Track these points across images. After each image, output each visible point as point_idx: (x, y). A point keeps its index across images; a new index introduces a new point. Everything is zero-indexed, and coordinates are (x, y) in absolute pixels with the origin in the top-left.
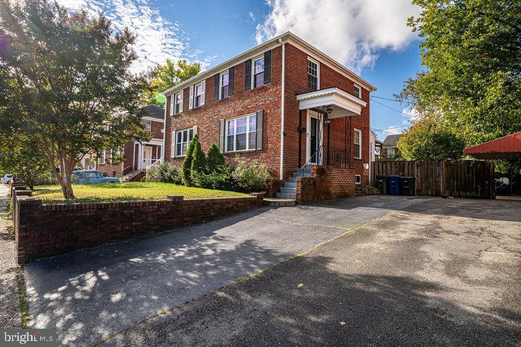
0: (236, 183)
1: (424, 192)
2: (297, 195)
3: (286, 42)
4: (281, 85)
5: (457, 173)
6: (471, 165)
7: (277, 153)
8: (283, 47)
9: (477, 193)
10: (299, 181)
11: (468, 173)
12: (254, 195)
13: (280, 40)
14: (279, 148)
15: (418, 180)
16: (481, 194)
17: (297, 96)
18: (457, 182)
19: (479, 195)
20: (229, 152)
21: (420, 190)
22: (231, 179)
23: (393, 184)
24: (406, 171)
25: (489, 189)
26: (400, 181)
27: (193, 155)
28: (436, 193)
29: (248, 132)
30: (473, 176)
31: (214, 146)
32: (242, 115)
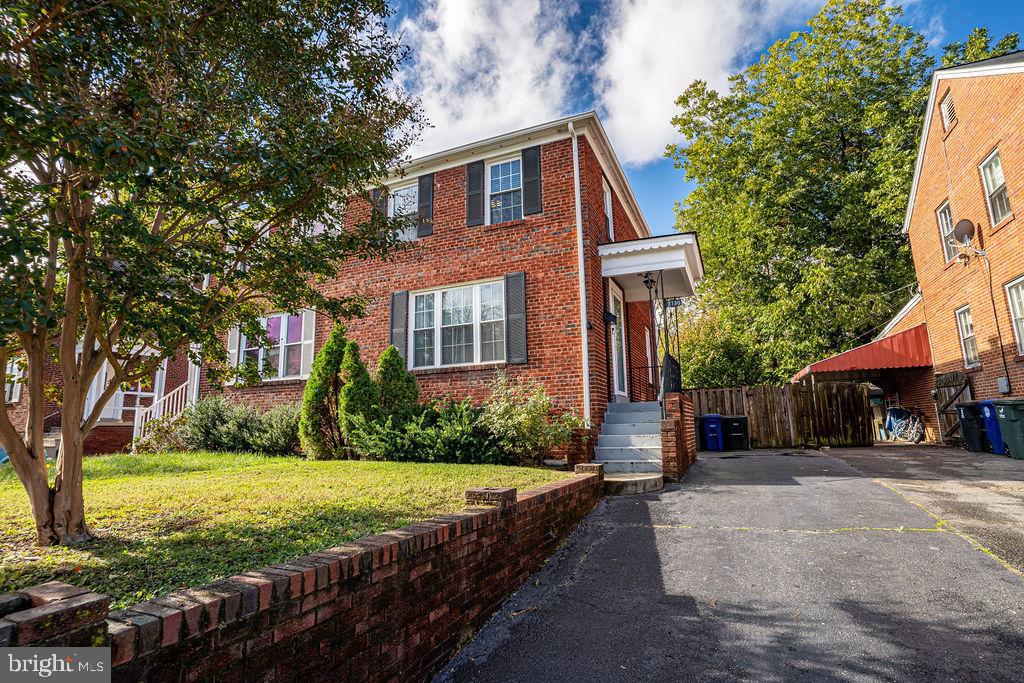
0: (494, 442)
1: (764, 443)
2: (666, 460)
3: (581, 133)
4: (572, 219)
5: (812, 405)
6: (834, 391)
7: (572, 366)
8: (575, 142)
9: (846, 438)
10: (670, 430)
11: (830, 405)
12: (587, 470)
13: (570, 126)
14: (577, 357)
15: (752, 421)
16: (852, 438)
17: (599, 247)
18: (814, 420)
19: (849, 441)
20: (445, 366)
21: (756, 440)
22: (481, 433)
23: (713, 430)
24: (727, 405)
25: (864, 429)
26: (726, 424)
27: (341, 375)
28: (784, 442)
29: (476, 321)
30: (838, 409)
31: (393, 353)
32: (463, 281)
